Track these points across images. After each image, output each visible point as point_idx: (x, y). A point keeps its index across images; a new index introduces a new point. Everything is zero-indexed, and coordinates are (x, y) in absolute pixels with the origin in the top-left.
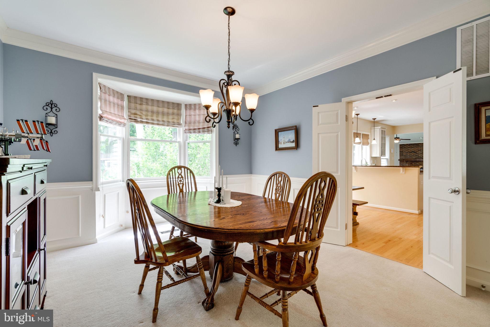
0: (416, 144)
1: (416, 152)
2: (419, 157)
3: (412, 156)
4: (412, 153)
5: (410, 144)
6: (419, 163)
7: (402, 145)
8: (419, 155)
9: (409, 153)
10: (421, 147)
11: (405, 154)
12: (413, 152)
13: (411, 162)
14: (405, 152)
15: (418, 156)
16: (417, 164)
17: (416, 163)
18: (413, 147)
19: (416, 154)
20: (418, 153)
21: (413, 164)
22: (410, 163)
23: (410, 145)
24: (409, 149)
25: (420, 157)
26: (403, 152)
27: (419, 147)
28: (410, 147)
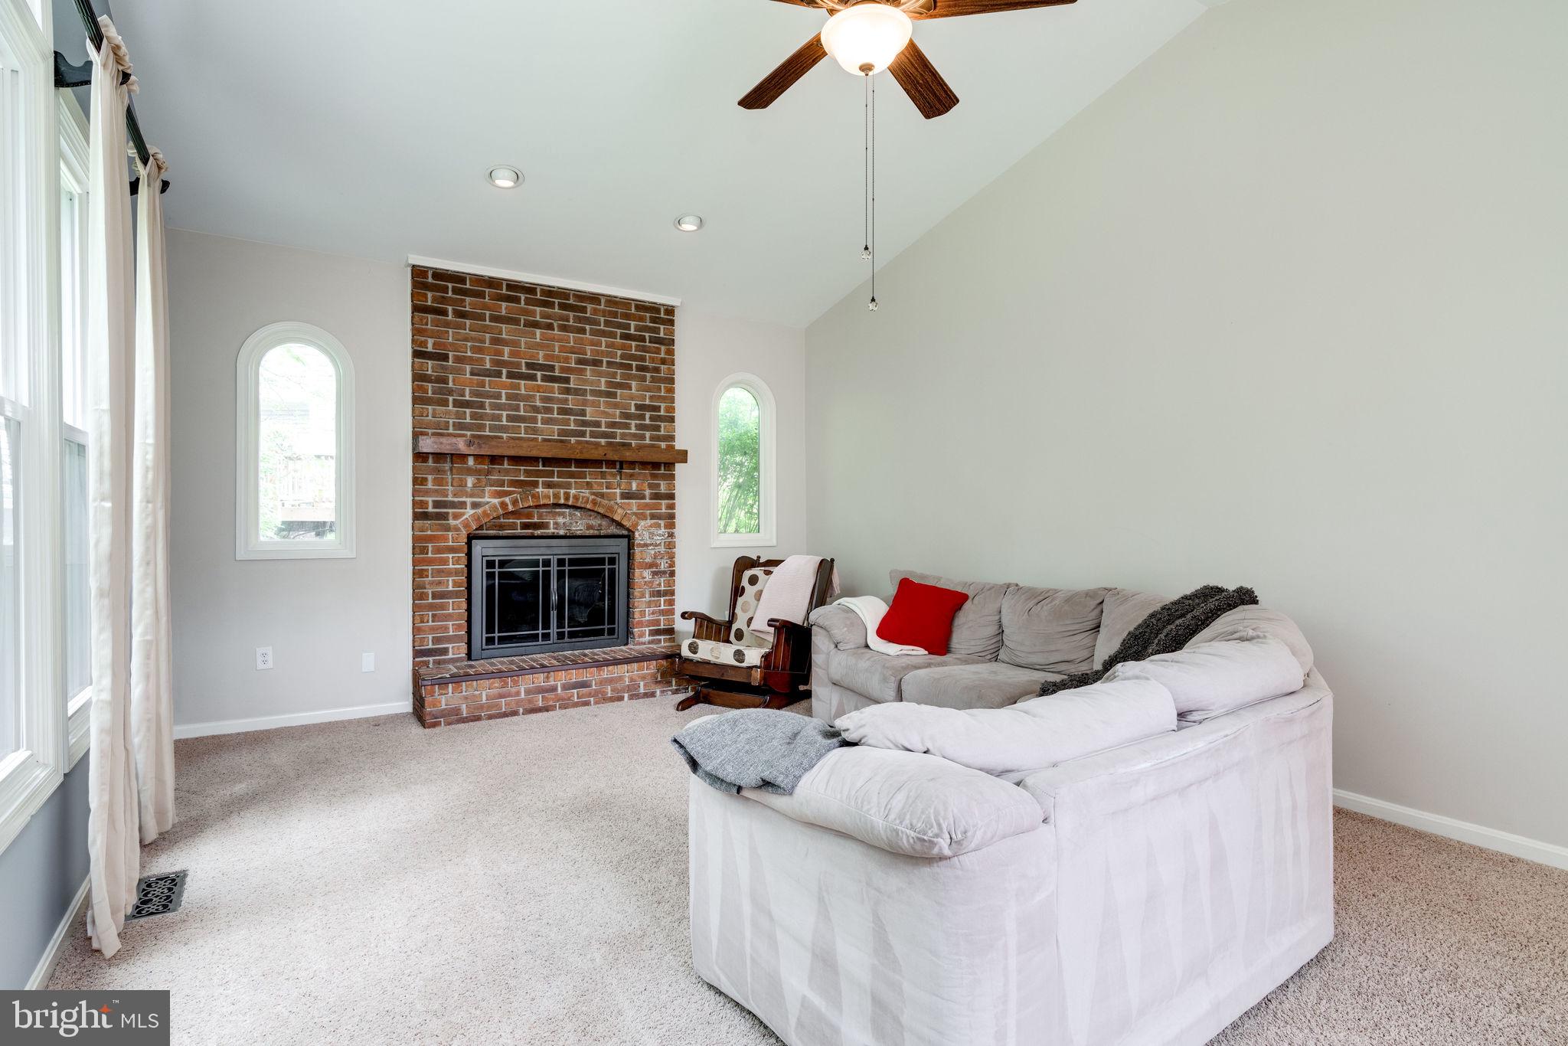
0: (563, 293)
1: (567, 380)
2: (585, 423)
3: (536, 409)
4: (533, 378)
5: (514, 286)
6: (589, 485)
7: (439, 275)
8: (588, 410)
9: (510, 375)
10: (603, 334)
11: (463, 382)
12: (542, 367)
13: (528, 473)
14: (470, 361)
15: (583, 413)
16: (576, 498)
17: (568, 486)
18: (535, 325)
19: (568, 391)
20: (577, 392)
21: (536, 497)
22: (513, 483)
23: (517, 300)
24: (505, 331)
25: (597, 424)
26: (445, 358)
27: (583, 331)
28: (516, 322)
